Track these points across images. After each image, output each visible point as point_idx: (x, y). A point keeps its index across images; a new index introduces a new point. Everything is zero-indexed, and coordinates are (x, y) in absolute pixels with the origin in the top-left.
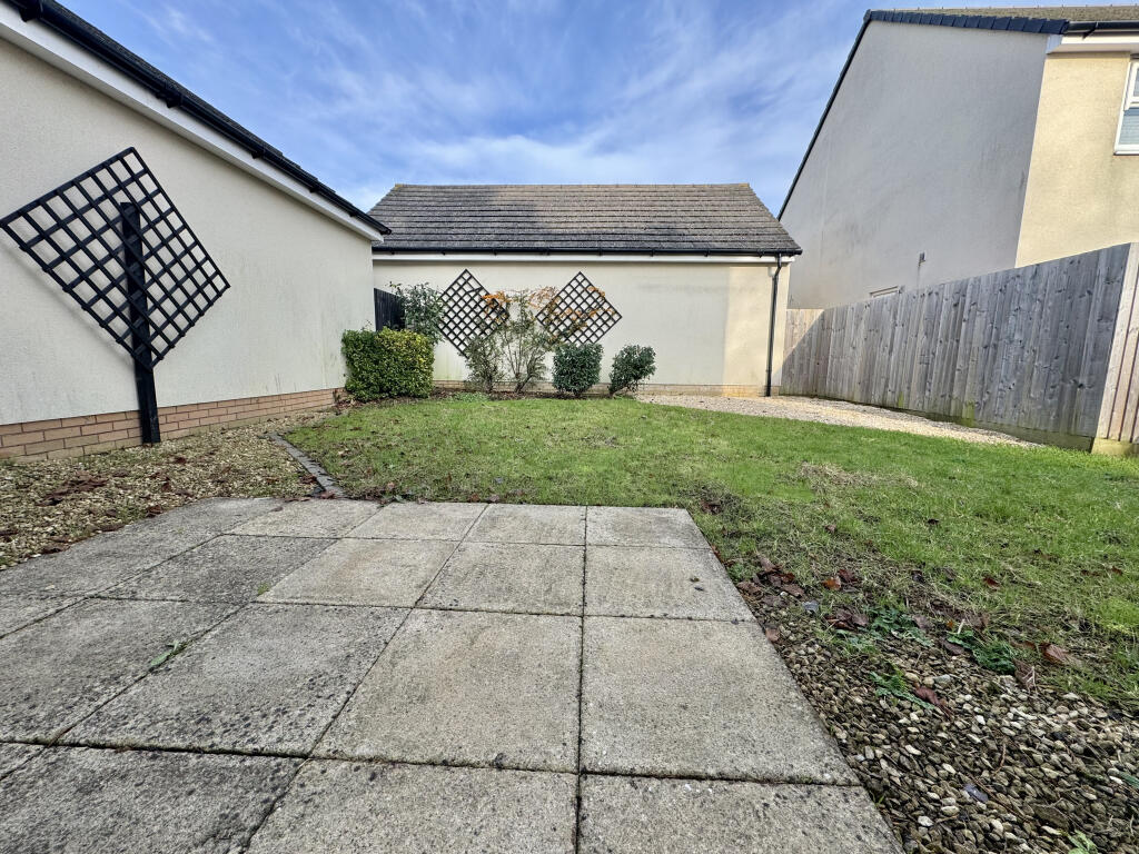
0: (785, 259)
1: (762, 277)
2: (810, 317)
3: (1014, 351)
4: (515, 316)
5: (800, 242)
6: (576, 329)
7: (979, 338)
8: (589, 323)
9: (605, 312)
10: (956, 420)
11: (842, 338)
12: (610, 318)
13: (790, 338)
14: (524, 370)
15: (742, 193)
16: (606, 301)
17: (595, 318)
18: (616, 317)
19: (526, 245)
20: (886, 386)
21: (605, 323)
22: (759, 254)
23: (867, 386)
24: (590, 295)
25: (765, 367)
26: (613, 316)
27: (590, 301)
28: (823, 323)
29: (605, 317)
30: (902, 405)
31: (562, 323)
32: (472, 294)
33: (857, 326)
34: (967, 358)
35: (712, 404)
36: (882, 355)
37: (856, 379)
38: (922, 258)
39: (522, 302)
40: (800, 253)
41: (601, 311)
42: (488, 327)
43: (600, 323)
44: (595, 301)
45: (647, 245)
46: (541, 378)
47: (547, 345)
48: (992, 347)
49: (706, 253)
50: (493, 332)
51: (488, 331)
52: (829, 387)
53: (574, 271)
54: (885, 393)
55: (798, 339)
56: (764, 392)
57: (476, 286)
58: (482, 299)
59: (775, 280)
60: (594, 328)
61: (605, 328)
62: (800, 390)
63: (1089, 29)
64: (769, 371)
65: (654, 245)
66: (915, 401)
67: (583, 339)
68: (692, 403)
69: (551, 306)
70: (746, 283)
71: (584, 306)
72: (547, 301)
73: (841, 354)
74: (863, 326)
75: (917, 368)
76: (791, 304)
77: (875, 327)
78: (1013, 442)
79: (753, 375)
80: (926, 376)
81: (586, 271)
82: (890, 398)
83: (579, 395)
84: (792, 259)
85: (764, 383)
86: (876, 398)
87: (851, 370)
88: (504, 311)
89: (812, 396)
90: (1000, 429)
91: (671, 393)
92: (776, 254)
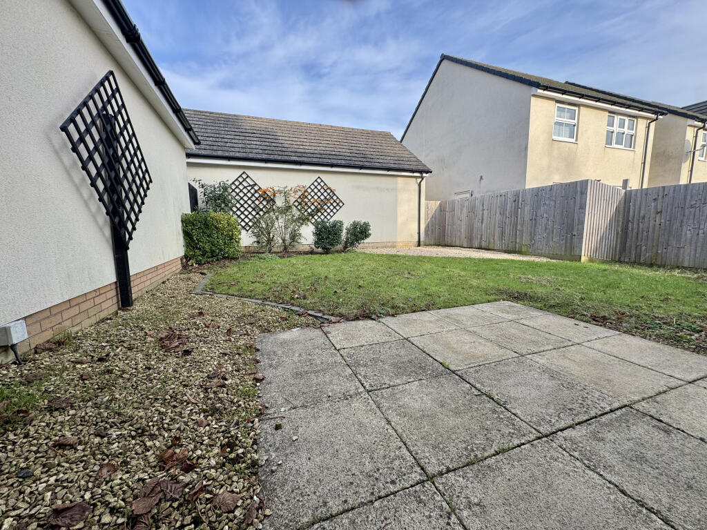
0: (424, 175)
1: (413, 184)
2: (435, 205)
3: (544, 221)
4: (280, 202)
5: (430, 166)
6: (318, 211)
7: (527, 217)
8: (326, 207)
9: (335, 201)
10: (520, 252)
11: (453, 216)
12: (338, 204)
13: (427, 214)
14: (287, 237)
15: (387, 136)
16: (335, 195)
17: (329, 205)
18: (341, 204)
19: (286, 158)
20: (481, 238)
21: (335, 207)
22: (413, 171)
23: (470, 238)
24: (325, 191)
25: (417, 231)
26: (339, 204)
27: (325, 194)
28: (442, 209)
29: (335, 204)
30: (491, 247)
31: (310, 207)
32: (249, 188)
33: (462, 210)
34: (522, 225)
35: (393, 252)
36: (477, 224)
37: (463, 236)
38: (481, 178)
39: (286, 194)
40: (431, 172)
41: (331, 200)
42: (261, 210)
43: (332, 207)
44: (329, 194)
45: (357, 163)
46: (298, 243)
47: (301, 221)
48: (534, 220)
49: (389, 169)
50: (265, 213)
51: (261, 213)
52: (448, 240)
53: (315, 176)
54: (481, 242)
55: (430, 216)
56: (417, 244)
57: (252, 183)
58: (256, 191)
59: (420, 185)
60: (329, 211)
61: (335, 211)
62: (432, 243)
63: (546, 88)
64: (419, 233)
65: (361, 164)
66: (498, 245)
67: (322, 217)
68: (385, 251)
69: (303, 196)
70: (406, 186)
71: (322, 197)
72: (300, 193)
73: (453, 224)
74: (465, 210)
75: (498, 231)
76: (426, 199)
77: (472, 210)
78: (549, 260)
79: (412, 235)
80: (502, 234)
81: (323, 177)
82: (484, 244)
83: (327, 251)
84: (427, 175)
85: (417, 240)
86: (476, 244)
87: (460, 232)
88: (271, 199)
89: (439, 245)
90: (541, 255)
91: (373, 248)
92: (421, 172)
